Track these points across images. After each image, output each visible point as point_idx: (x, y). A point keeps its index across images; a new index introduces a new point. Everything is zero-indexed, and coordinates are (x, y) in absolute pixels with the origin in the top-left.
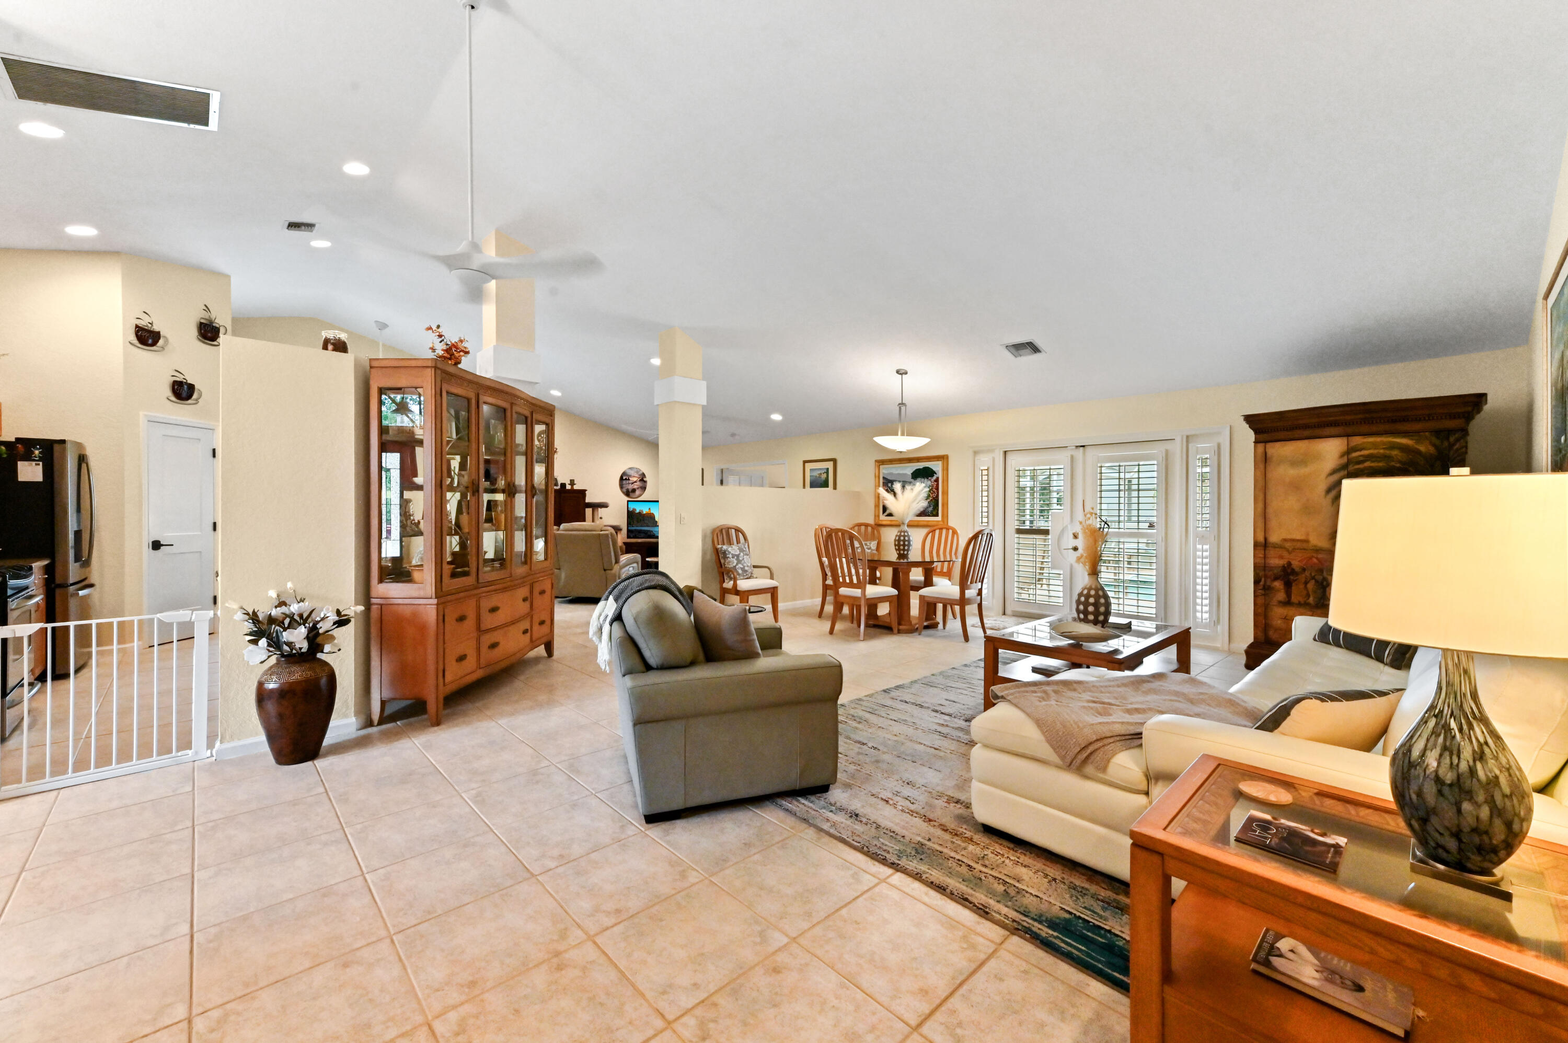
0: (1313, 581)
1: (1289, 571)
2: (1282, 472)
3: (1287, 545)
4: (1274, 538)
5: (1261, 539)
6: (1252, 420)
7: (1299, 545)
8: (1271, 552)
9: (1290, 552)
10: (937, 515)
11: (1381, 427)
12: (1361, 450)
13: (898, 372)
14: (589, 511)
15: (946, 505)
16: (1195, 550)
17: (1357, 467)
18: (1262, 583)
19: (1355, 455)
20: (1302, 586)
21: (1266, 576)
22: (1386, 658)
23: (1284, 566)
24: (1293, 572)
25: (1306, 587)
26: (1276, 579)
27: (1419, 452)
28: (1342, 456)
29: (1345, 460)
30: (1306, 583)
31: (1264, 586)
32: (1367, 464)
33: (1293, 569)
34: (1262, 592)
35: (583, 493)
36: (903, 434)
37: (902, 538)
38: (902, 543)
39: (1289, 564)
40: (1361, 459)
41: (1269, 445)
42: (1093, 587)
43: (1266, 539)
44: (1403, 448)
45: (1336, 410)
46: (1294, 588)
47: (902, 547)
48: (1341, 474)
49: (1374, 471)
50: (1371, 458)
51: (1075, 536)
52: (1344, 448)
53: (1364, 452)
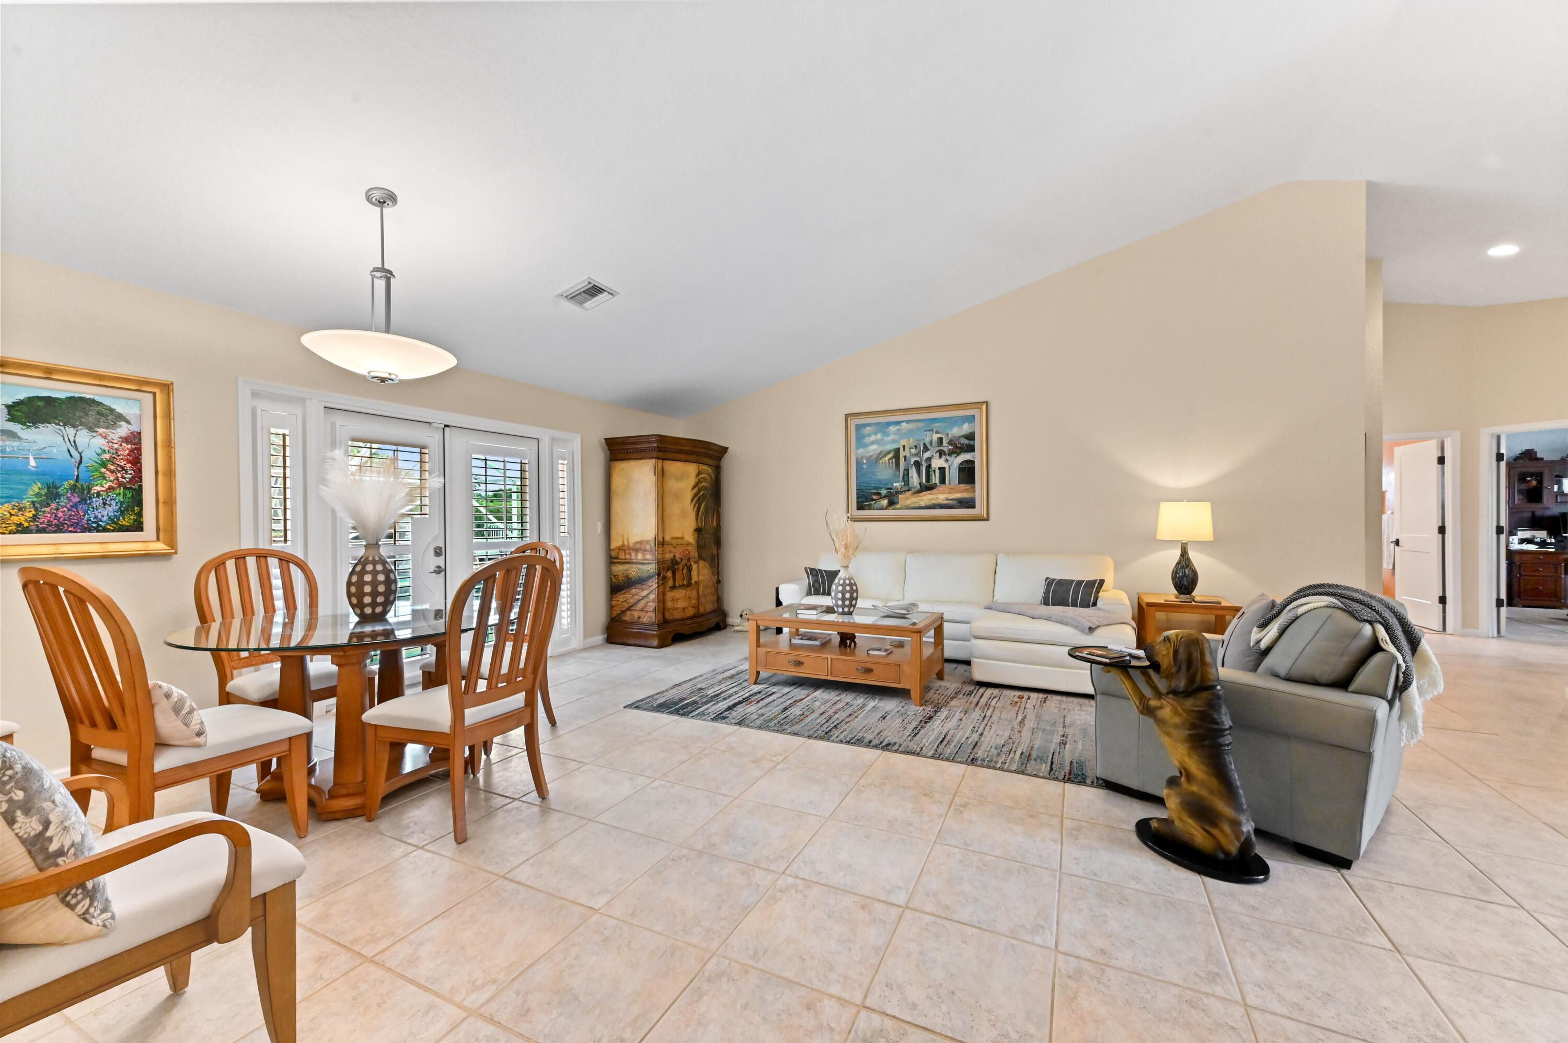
0: (685, 568)
1: (675, 562)
2: (672, 485)
3: (674, 542)
5: (661, 538)
7: (679, 542)
8: (667, 548)
9: (675, 547)
10: (138, 526)
11: (704, 459)
15: (168, 503)
17: (699, 486)
18: (661, 575)
20: (680, 573)
21: (663, 569)
23: (671, 559)
24: (677, 563)
25: (682, 572)
26: (667, 570)
27: (712, 479)
28: (696, 477)
29: (697, 480)
30: (683, 570)
31: (662, 577)
32: (702, 484)
33: (676, 560)
34: (661, 582)
39: (675, 556)
40: (700, 480)
41: (664, 461)
43: (663, 538)
44: (710, 475)
46: (677, 575)
48: (696, 489)
49: (706, 489)
50: (704, 479)
51: (438, 552)
52: (696, 471)
53: (701, 476)
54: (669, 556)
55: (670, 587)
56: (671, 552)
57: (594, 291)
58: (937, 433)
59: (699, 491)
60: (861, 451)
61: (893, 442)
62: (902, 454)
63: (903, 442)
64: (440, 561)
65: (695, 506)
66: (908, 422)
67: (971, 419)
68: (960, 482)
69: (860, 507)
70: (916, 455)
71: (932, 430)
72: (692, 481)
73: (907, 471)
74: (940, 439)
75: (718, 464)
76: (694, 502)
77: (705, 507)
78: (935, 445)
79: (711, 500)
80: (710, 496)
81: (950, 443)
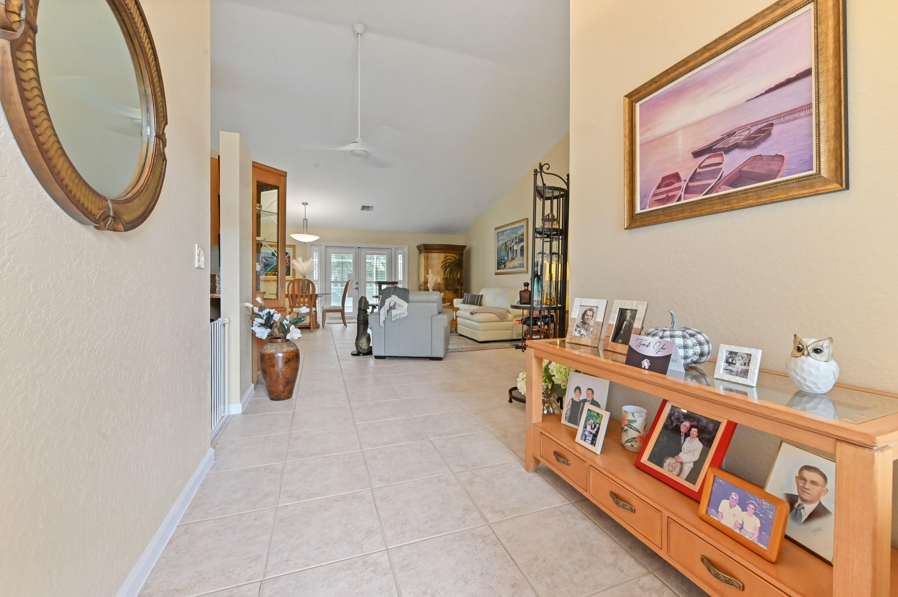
2: (431, 262)
11: (451, 251)
13: (303, 204)
17: (447, 261)
19: (447, 258)
22: (478, 304)
27: (456, 258)
29: (445, 259)
32: (449, 261)
36: (306, 234)
41: (428, 253)
44: (454, 257)
45: (443, 245)
48: (444, 263)
49: (450, 263)
50: (449, 259)
51: (357, 283)
52: (444, 256)
53: (448, 258)
57: (364, 208)
58: (515, 234)
59: (446, 264)
60: (498, 243)
61: (506, 239)
62: (507, 244)
63: (507, 239)
64: (357, 286)
65: (443, 269)
66: (508, 230)
67: (522, 226)
68: (520, 256)
69: (498, 269)
70: (510, 244)
71: (514, 233)
72: (442, 259)
73: (508, 251)
74: (516, 236)
75: (461, 252)
76: (442, 268)
77: (450, 270)
78: (515, 239)
79: (455, 267)
80: (454, 266)
81: (518, 238)
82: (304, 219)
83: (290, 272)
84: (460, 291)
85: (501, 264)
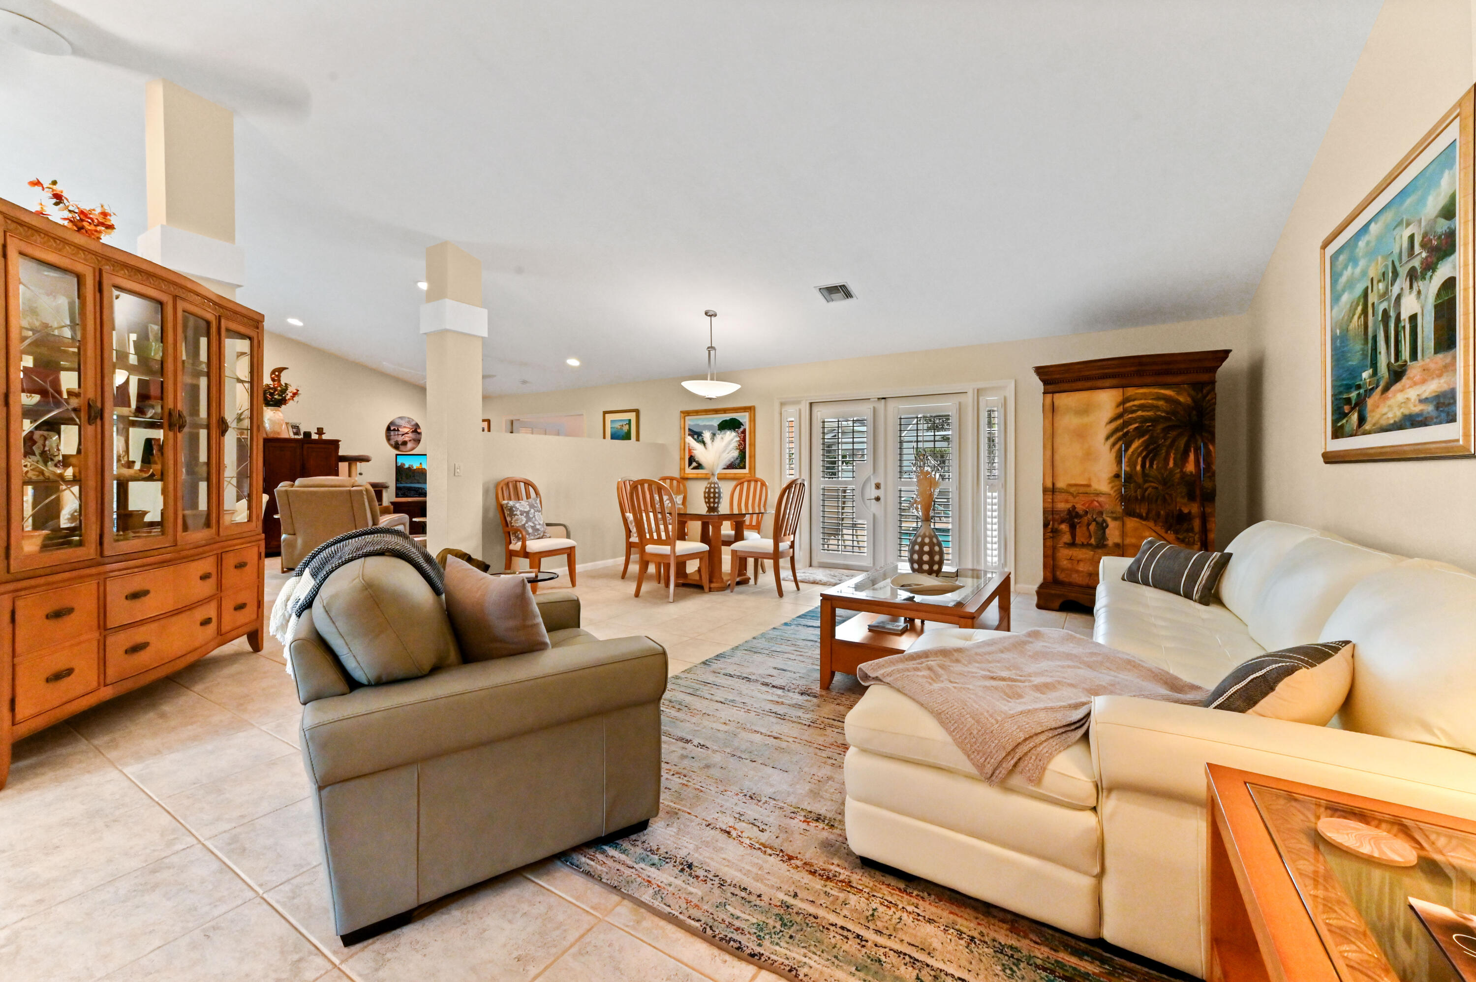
0: (1094, 523)
1: (1074, 514)
2: (1067, 421)
3: (1072, 490)
4: (1061, 484)
5: (1049, 485)
6: (1042, 372)
7: (1082, 490)
8: (1059, 497)
9: (1074, 497)
10: (744, 467)
11: (1151, 379)
12: (1134, 400)
13: (706, 314)
14: (343, 466)
15: (753, 456)
16: (986, 497)
17: (1130, 416)
18: (1050, 527)
19: (1128, 405)
20: (1085, 529)
21: (1054, 520)
22: (1196, 596)
23: (1069, 510)
24: (1078, 516)
25: (1088, 528)
26: (1062, 522)
27: (1178, 402)
28: (1118, 406)
29: (1121, 409)
30: (1089, 525)
31: (1052, 529)
32: (1140, 413)
33: (1077, 512)
34: (1051, 535)
35: (335, 444)
36: (712, 379)
37: (712, 490)
38: (712, 495)
39: (1074, 507)
40: (1134, 408)
41: (1056, 395)
42: (927, 534)
44: (1167, 399)
45: (1113, 362)
46: (1078, 530)
47: (712, 500)
48: (1120, 422)
49: (1144, 420)
50: (1142, 407)
51: (878, 486)
52: (1120, 399)
53: (1136, 403)
54: (1062, 506)
55: (1065, 543)
56: (1067, 501)
57: (828, 291)
58: (1410, 224)
59: (1126, 424)
60: (1336, 311)
62: (1371, 298)
63: (1372, 272)
64: (879, 493)
65: (1114, 444)
66: (1377, 217)
67: (1451, 155)
68: (1437, 350)
69: (1338, 433)
70: (1387, 295)
71: (1404, 221)
72: (1113, 410)
73: (1375, 338)
74: (1412, 238)
75: (1205, 377)
76: (1112, 440)
77: (1146, 446)
78: (1405, 258)
79: (1172, 434)
80: (1166, 430)
81: (1423, 246)
82: (708, 348)
83: (745, 462)
84: (1197, 524)
85: (1346, 409)
